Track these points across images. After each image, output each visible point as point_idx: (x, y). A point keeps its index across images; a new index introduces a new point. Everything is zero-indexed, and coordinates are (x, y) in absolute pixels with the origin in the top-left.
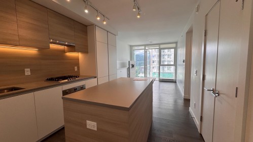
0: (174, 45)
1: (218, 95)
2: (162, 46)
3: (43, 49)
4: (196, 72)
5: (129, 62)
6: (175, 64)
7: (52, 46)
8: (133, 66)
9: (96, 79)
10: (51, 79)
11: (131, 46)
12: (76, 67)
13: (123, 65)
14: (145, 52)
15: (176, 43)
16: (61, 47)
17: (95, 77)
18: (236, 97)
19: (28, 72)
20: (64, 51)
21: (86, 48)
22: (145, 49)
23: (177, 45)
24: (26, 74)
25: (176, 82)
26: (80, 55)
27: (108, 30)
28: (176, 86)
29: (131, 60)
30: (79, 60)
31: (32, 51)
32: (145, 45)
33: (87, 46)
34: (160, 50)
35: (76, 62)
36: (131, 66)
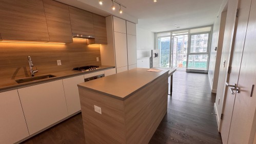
0: (209, 29)
1: (239, 92)
2: (192, 31)
3: (69, 43)
4: (225, 63)
5: (152, 51)
6: (209, 53)
7: (75, 40)
8: (156, 55)
9: (115, 69)
10: (76, 69)
11: (155, 34)
12: (97, 58)
13: (145, 55)
14: (171, 39)
15: (212, 26)
16: (84, 40)
17: (114, 67)
18: (251, 96)
19: (59, 63)
20: (86, 44)
21: (105, 39)
22: (171, 36)
23: (212, 29)
24: (58, 64)
25: (207, 73)
26: (100, 47)
27: (126, 19)
28: (207, 78)
29: (155, 48)
30: (100, 51)
31: (61, 45)
32: (171, 31)
33: (106, 37)
34: (190, 35)
35: (97, 53)
36: (154, 55)
